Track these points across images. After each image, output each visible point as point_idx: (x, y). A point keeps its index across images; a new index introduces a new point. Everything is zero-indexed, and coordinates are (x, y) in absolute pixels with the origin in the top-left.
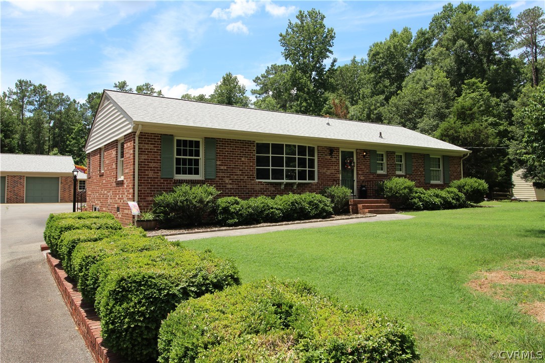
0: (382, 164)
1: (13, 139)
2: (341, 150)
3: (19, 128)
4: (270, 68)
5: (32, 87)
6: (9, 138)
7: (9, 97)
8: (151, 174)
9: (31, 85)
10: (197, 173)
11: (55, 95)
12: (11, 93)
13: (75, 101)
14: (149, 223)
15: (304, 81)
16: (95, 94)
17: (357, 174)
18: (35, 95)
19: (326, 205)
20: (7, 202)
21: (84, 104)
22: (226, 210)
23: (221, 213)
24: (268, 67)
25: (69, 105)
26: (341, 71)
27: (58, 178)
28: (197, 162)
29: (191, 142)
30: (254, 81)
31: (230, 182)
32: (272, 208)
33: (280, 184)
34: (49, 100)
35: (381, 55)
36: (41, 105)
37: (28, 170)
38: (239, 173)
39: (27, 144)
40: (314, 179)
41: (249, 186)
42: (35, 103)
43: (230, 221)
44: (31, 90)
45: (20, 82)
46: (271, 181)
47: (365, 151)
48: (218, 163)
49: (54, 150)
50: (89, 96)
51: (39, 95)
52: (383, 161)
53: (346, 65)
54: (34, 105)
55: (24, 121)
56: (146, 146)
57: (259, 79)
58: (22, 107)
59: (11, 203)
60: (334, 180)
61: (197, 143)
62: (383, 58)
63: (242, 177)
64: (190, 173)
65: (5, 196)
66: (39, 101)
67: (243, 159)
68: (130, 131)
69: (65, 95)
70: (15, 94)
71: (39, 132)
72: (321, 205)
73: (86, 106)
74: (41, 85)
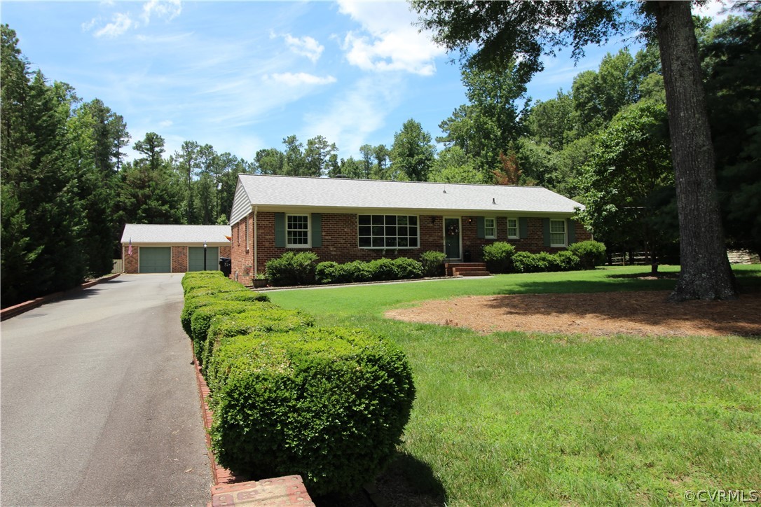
0: (492, 229)
1: (178, 209)
2: (444, 218)
3: (187, 193)
4: (458, 110)
5: (198, 149)
6: (174, 209)
7: (176, 161)
8: (267, 244)
9: (197, 146)
10: (306, 242)
11: (221, 155)
12: (178, 156)
13: (243, 161)
14: (261, 282)
15: (490, 126)
16: (264, 151)
17: (463, 240)
18: (202, 157)
19: (414, 268)
20: (173, 272)
21: (252, 164)
22: (322, 272)
23: (318, 274)
24: (455, 109)
25: (237, 165)
26: (544, 108)
27: (218, 248)
28: (305, 234)
29: (300, 217)
30: (440, 126)
31: (335, 249)
32: (363, 270)
33: (382, 250)
34: (216, 161)
35: (587, 88)
36: (208, 167)
37: (190, 241)
38: (342, 241)
39: (195, 210)
40: (416, 246)
41: (352, 253)
42: (202, 165)
43: (325, 281)
44: (198, 152)
45: (187, 144)
46: (372, 248)
47: (471, 218)
48: (324, 234)
49: (222, 216)
50: (258, 154)
51: (206, 156)
52: (493, 226)
53: (550, 101)
54: (201, 168)
55: (191, 186)
56: (263, 223)
57: (446, 123)
58: (189, 170)
59: (176, 272)
60: (437, 246)
61: (305, 218)
62: (589, 92)
63: (345, 245)
64: (300, 243)
65: (170, 266)
66: (206, 163)
67: (346, 230)
68: (250, 211)
69: (232, 155)
70: (181, 156)
71: (207, 197)
72: (410, 268)
73: (255, 165)
74: (207, 145)
